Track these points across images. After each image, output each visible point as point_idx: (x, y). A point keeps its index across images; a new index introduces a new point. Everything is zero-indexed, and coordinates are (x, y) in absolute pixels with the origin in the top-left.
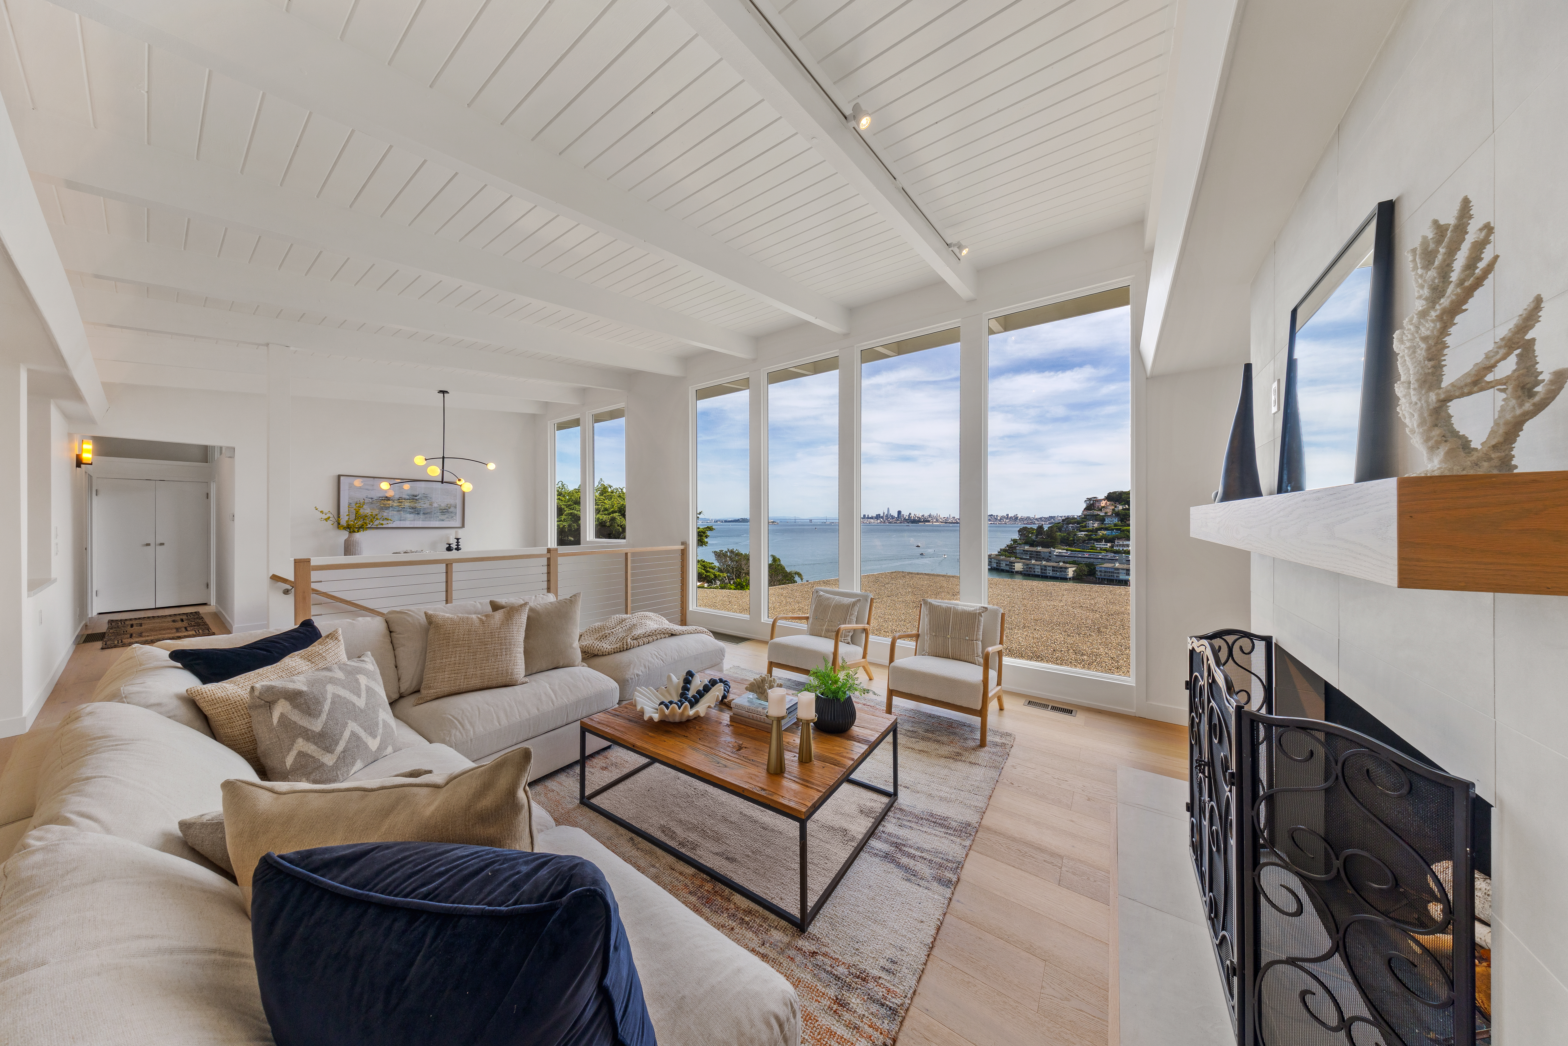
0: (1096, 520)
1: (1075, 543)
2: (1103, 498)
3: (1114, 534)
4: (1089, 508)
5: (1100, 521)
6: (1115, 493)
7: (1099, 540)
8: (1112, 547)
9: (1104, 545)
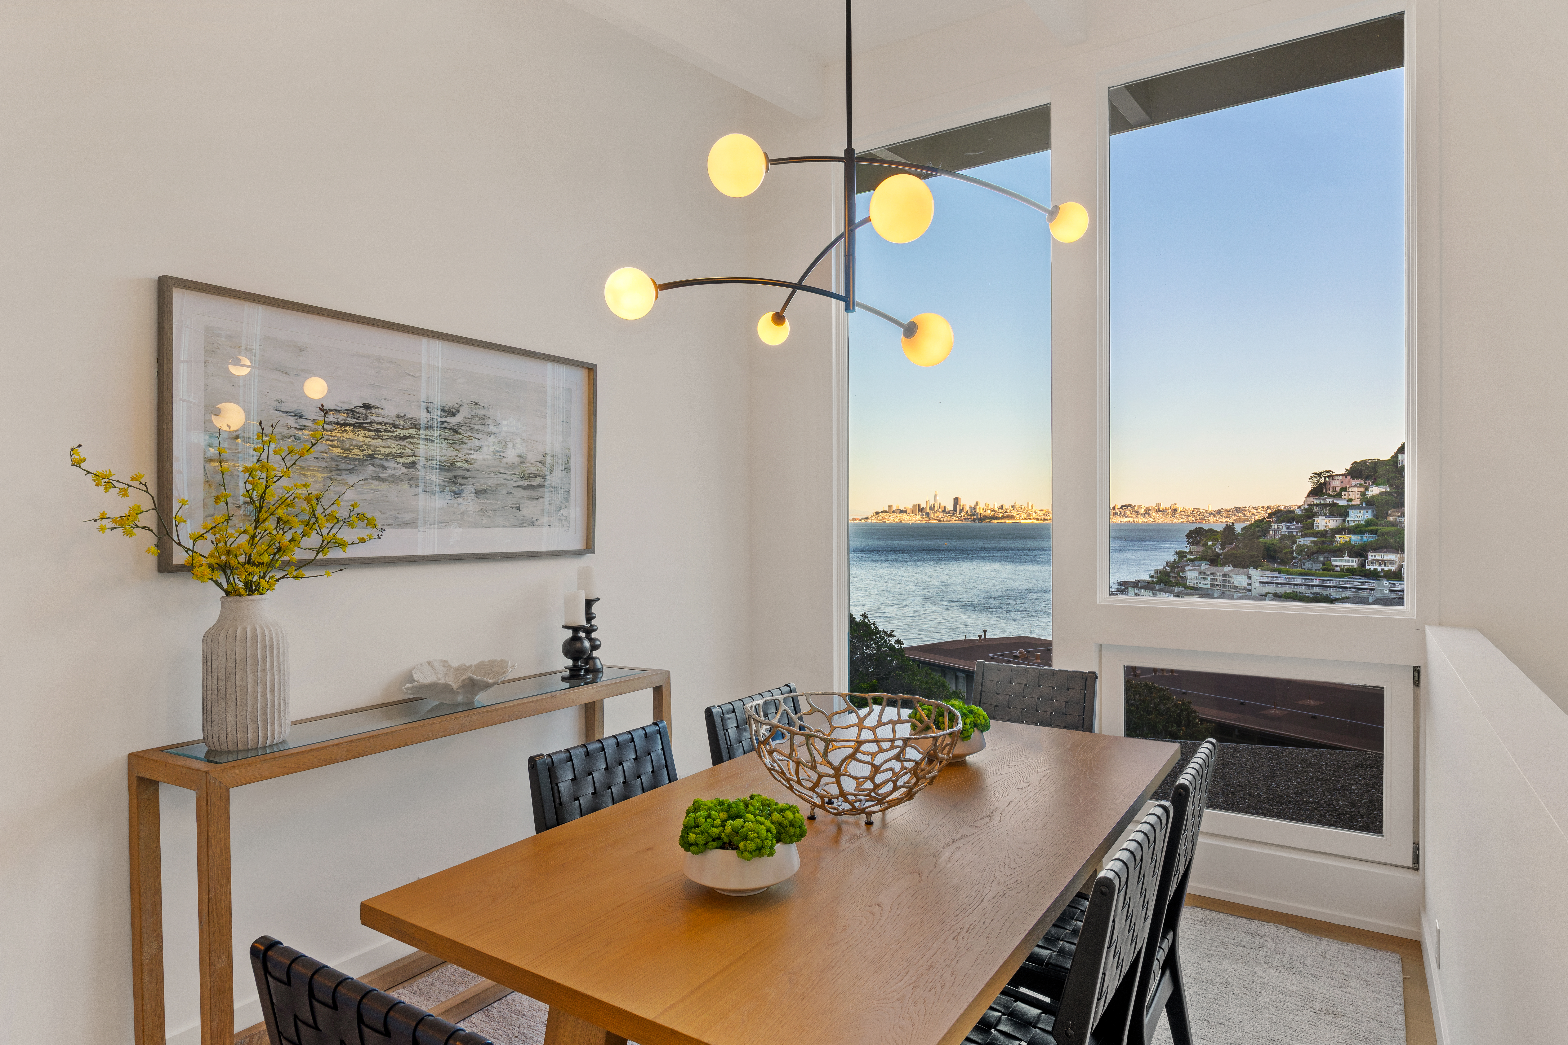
0: (1332, 515)
1: (1294, 558)
2: (1343, 472)
3: (1365, 539)
4: (1317, 491)
5: (1340, 515)
6: (1364, 462)
7: (1339, 552)
8: (1363, 565)
9: (1349, 561)
